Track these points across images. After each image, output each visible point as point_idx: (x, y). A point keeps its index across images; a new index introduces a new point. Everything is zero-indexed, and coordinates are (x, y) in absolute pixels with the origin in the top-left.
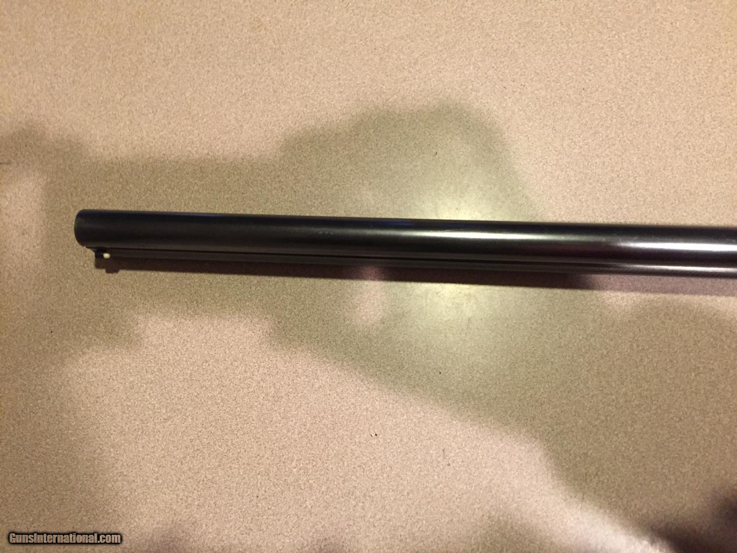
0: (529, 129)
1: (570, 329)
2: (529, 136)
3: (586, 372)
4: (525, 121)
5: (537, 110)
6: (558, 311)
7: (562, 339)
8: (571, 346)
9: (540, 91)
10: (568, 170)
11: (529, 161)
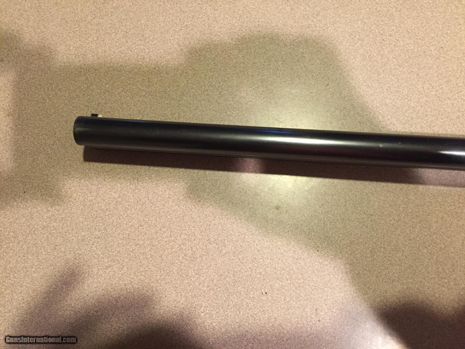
0: (400, 73)
1: (418, 227)
2: (399, 78)
3: (428, 260)
4: (397, 67)
5: (406, 60)
6: (411, 213)
7: (412, 233)
8: (418, 239)
9: (410, 45)
10: (426, 106)
11: (397, 97)
